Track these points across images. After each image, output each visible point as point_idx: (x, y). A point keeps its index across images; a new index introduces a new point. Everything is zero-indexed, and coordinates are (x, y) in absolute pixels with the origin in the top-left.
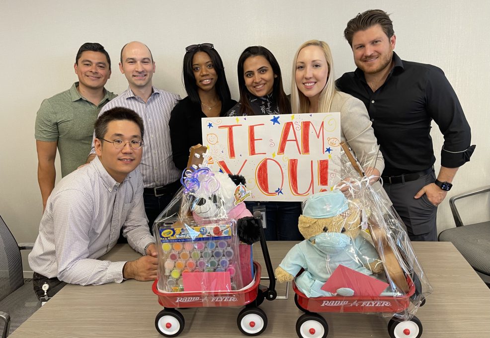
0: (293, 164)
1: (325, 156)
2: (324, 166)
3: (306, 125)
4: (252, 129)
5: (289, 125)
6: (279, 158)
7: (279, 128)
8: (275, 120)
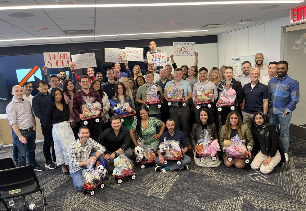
0: (62, 61)
1: (68, 59)
2: (68, 61)
3: (64, 54)
4: (54, 55)
5: (61, 54)
6: (60, 60)
7: (59, 55)
8: (58, 53)
